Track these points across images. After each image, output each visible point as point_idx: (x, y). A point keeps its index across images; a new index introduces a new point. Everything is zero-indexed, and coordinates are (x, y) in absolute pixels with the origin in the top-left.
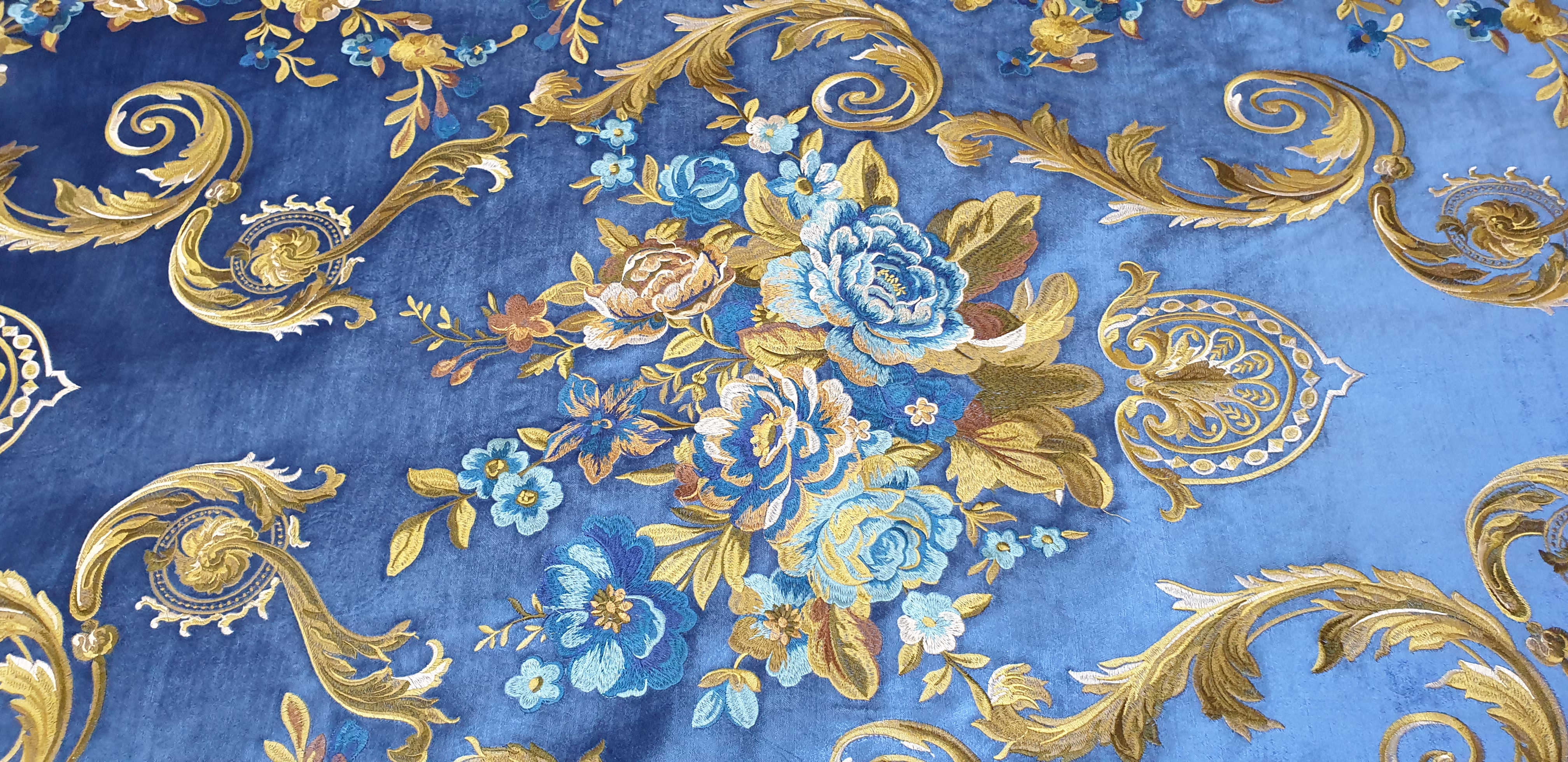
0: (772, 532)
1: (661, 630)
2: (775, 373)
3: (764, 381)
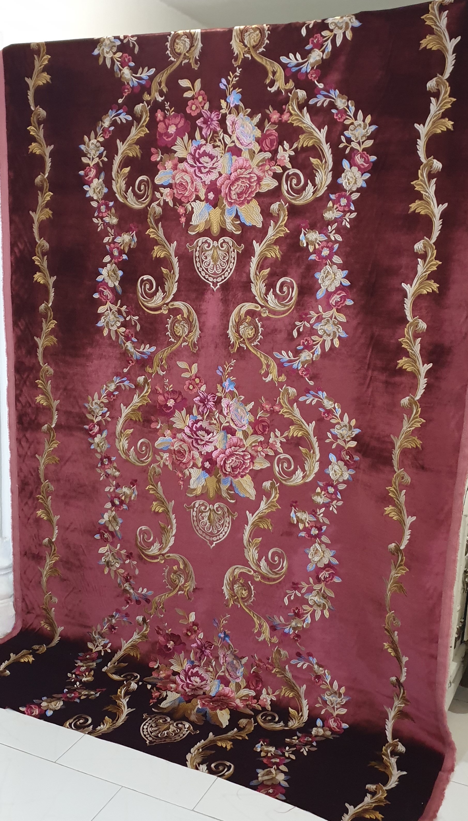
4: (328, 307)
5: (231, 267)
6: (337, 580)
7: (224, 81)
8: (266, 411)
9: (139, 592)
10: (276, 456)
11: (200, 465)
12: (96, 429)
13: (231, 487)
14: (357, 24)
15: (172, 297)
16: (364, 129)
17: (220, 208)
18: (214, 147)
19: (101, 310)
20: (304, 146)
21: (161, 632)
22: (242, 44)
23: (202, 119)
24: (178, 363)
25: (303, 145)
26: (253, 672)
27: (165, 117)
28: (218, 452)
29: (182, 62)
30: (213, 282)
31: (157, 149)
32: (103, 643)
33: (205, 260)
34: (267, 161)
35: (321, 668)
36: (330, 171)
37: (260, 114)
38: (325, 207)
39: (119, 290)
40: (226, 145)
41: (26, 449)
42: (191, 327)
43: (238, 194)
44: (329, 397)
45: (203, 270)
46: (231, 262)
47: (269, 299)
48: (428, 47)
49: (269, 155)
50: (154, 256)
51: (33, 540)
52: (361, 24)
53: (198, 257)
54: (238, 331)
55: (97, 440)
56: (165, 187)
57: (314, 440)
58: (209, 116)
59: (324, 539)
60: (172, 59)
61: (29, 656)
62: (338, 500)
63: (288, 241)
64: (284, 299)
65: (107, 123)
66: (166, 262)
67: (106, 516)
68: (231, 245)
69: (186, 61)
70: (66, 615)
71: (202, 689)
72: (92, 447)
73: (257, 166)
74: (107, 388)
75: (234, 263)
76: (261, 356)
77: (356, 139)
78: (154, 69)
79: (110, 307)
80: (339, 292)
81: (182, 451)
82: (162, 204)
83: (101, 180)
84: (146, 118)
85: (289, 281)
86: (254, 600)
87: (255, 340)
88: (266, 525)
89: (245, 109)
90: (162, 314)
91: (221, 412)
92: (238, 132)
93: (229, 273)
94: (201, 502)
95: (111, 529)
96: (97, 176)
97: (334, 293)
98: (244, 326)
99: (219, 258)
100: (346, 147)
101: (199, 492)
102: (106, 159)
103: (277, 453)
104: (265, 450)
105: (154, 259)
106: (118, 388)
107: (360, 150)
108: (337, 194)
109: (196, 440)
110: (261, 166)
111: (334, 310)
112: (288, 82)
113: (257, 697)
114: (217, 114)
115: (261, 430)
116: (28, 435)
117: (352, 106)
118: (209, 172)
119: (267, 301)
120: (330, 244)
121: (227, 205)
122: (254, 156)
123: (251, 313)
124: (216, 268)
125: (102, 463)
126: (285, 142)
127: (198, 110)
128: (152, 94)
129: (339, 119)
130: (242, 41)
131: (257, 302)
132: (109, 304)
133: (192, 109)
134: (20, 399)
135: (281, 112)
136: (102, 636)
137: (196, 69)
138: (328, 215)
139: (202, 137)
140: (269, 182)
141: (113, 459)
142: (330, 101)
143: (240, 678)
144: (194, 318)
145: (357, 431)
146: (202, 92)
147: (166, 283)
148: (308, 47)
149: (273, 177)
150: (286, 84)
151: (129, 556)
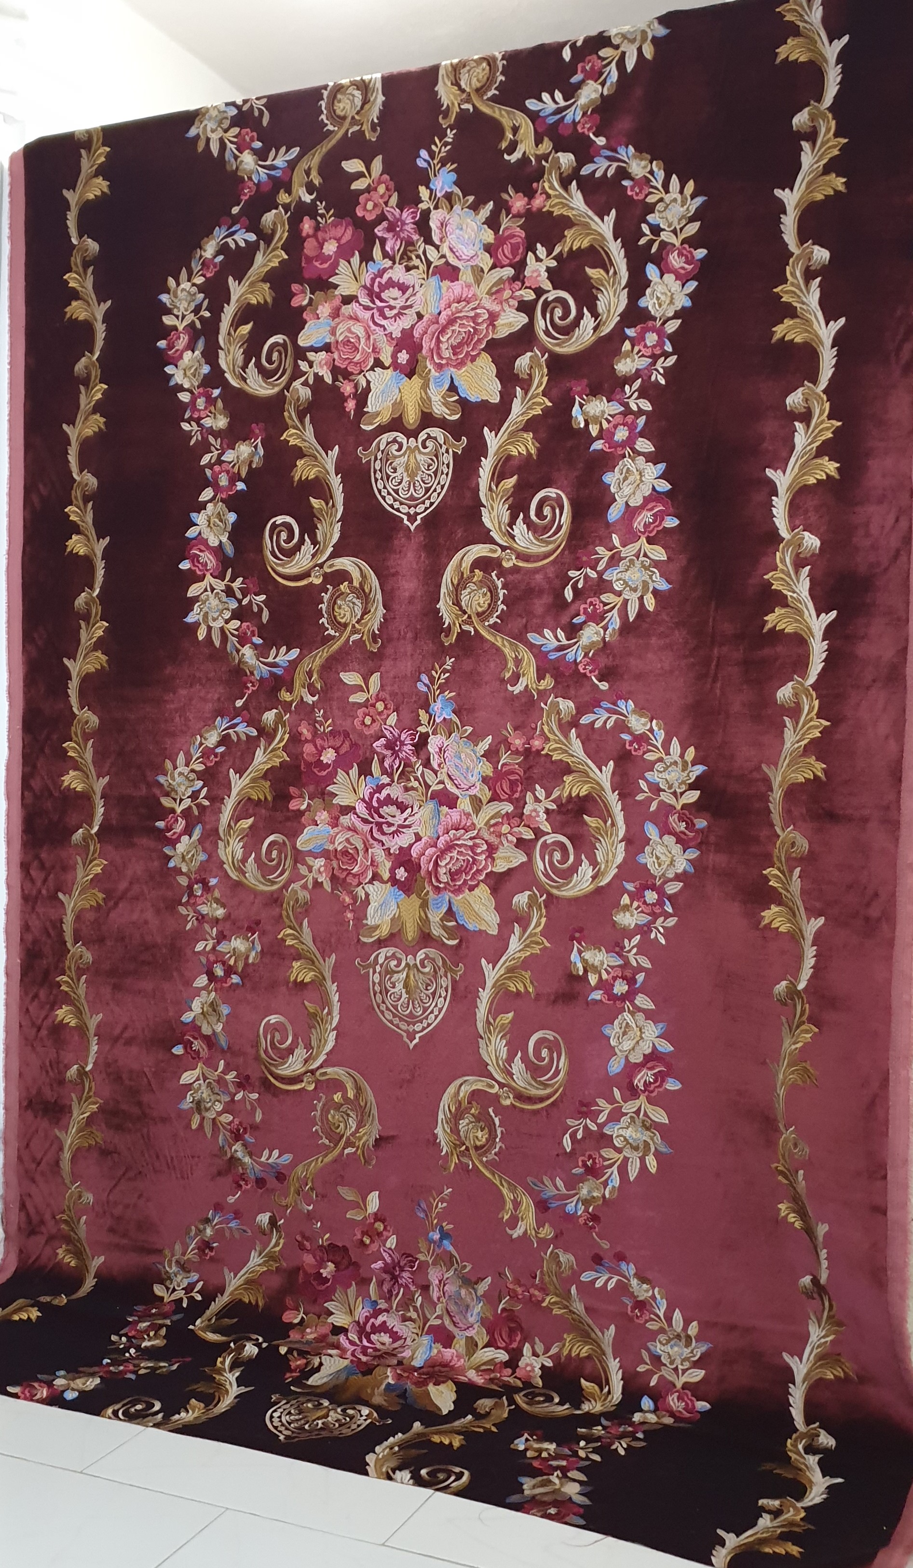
4: (630, 537)
5: (442, 483)
6: (673, 1085)
7: (424, 153)
8: (517, 752)
9: (263, 1159)
10: (537, 839)
11: (386, 876)
12: (181, 824)
13: (450, 913)
14: (661, 31)
15: (330, 550)
16: (682, 206)
17: (420, 376)
18: (408, 269)
19: (194, 590)
20: (574, 248)
21: (307, 1244)
22: (456, 88)
23: (385, 224)
24: (342, 675)
25: (571, 248)
26: (504, 1310)
27: (317, 228)
28: (422, 845)
29: (347, 131)
30: (408, 514)
31: (302, 285)
32: (185, 1284)
33: (394, 475)
34: (507, 284)
35: (645, 1286)
36: (624, 289)
37: (492, 203)
38: (617, 352)
39: (229, 550)
40: (429, 263)
41: (39, 883)
42: (367, 604)
43: (454, 348)
44: (640, 709)
45: (389, 494)
46: (442, 473)
47: (516, 531)
48: (791, 58)
49: (509, 272)
50: (296, 478)
51: (47, 1072)
52: (668, 31)
53: (380, 470)
54: (457, 603)
55: (181, 847)
56: (316, 350)
57: (613, 799)
58: (398, 216)
59: (642, 1001)
60: (330, 127)
61: (30, 1308)
62: (667, 916)
63: (550, 421)
64: (546, 529)
65: (209, 250)
66: (318, 487)
67: (196, 1005)
68: (442, 442)
69: (356, 128)
70: (111, 1230)
71: (395, 1355)
72: (171, 864)
73: (487, 294)
74: (203, 741)
75: (447, 474)
76: (504, 646)
77: (669, 226)
78: (298, 149)
79: (211, 585)
80: (649, 506)
81: (351, 851)
82: (311, 381)
83: (197, 353)
84: (282, 234)
85: (554, 495)
86: (501, 1147)
87: (490, 615)
88: (523, 984)
89: (464, 197)
90: (311, 584)
91: (427, 764)
92: (452, 239)
93: (439, 494)
94: (390, 951)
95: (206, 1030)
96: (191, 347)
97: (642, 507)
98: (468, 590)
99: (420, 469)
100: (651, 243)
101: (385, 931)
102: (207, 314)
103: (539, 833)
104: (516, 829)
105: (295, 484)
106: (225, 740)
107: (677, 243)
108: (638, 327)
109: (379, 825)
110: (495, 293)
111: (643, 539)
112: (542, 142)
113: (512, 1363)
114: (412, 213)
115: (508, 792)
116: (44, 855)
117: (659, 169)
118: (399, 315)
119: (513, 537)
120: (630, 418)
121: (433, 370)
122: (482, 278)
123: (484, 564)
124: (414, 486)
125: (191, 894)
126: (539, 246)
127: (377, 209)
128: (294, 190)
129: (637, 194)
130: (457, 84)
131: (493, 541)
132: (209, 579)
133: (367, 210)
134: (33, 783)
135: (530, 194)
136: (184, 1268)
137: (374, 140)
138: (624, 367)
139: (385, 255)
140: (511, 320)
141: (213, 882)
142: (618, 167)
143: (476, 1326)
144: (373, 586)
145: (699, 769)
146: (386, 177)
147: (319, 526)
148: (575, 79)
149: (518, 309)
150: (537, 146)
151: (243, 1083)
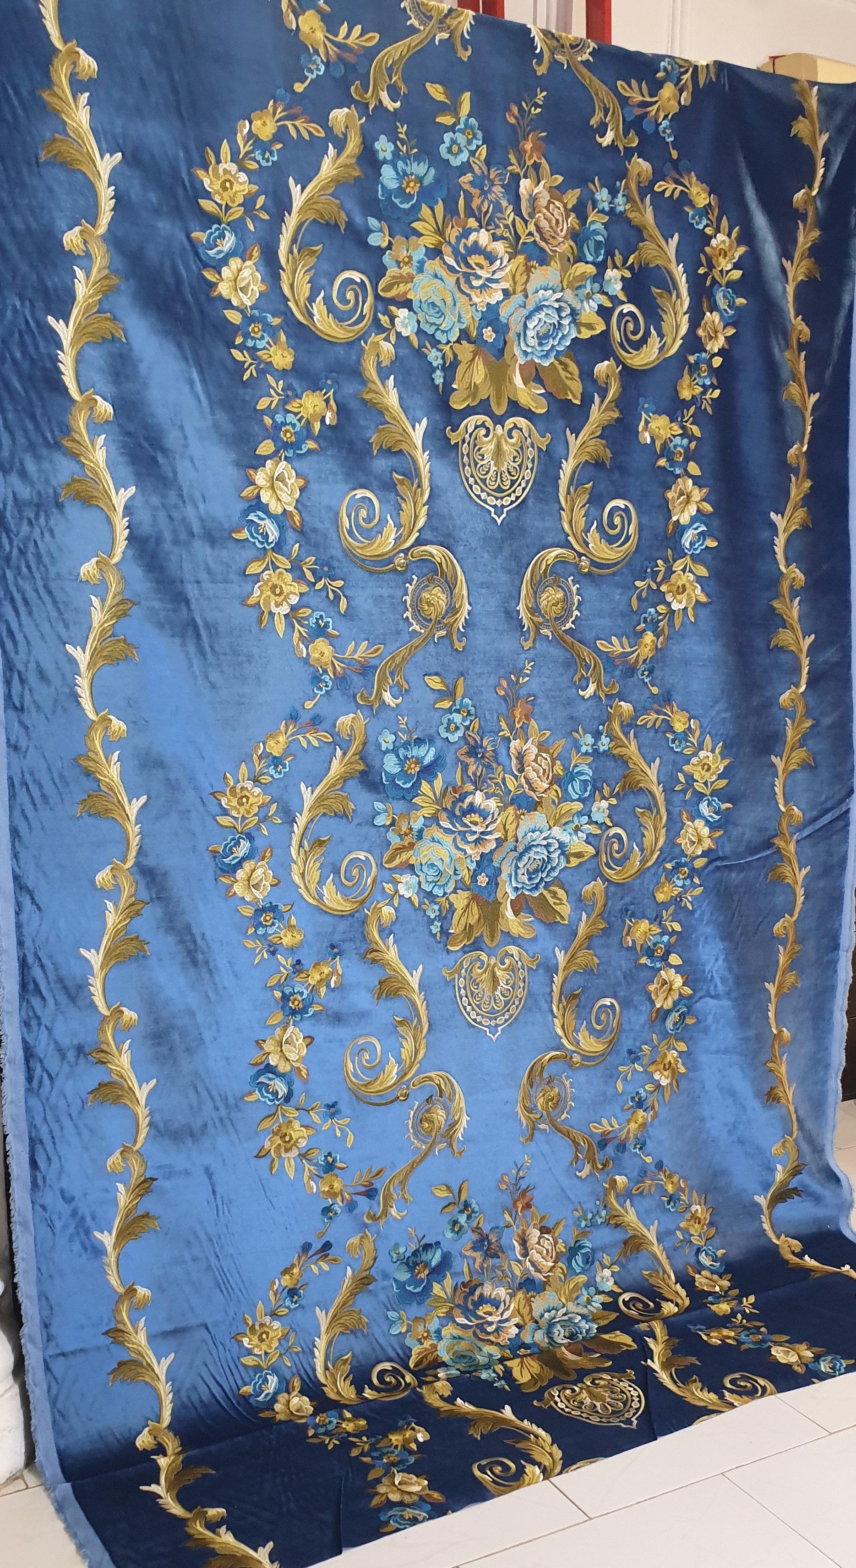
0: (442, 259)
1: (402, 206)
2: (508, 269)
3: (505, 263)
